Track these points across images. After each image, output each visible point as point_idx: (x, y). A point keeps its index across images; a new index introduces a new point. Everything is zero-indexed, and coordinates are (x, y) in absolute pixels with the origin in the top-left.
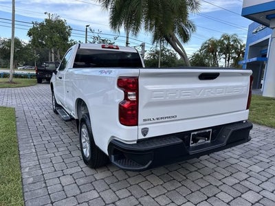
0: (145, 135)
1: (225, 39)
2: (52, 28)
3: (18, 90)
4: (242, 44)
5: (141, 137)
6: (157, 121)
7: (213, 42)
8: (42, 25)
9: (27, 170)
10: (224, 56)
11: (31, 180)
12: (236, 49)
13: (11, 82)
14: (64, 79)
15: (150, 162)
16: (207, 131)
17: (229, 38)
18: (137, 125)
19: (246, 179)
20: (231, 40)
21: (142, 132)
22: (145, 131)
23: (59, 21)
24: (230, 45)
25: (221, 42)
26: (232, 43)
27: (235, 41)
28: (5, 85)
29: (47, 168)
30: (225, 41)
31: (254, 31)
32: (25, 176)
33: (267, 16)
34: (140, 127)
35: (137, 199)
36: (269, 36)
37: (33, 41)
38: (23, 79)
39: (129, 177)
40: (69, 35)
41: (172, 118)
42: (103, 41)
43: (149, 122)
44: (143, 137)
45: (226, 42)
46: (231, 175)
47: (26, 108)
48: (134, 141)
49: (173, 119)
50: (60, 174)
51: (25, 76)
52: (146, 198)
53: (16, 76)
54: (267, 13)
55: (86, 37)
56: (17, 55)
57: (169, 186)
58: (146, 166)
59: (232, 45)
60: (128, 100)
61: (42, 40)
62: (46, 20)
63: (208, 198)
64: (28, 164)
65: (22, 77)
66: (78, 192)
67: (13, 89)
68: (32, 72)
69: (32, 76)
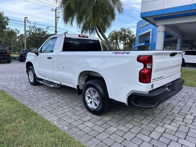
0: (152, 88)
1: (122, 31)
4: (133, 35)
5: (151, 89)
6: (157, 80)
10: (123, 42)
12: (129, 37)
15: (157, 102)
16: (170, 84)
17: (125, 30)
18: (150, 82)
20: (126, 31)
22: (152, 86)
24: (126, 35)
25: (121, 33)
26: (127, 34)
27: (129, 32)
31: (141, 26)
33: (154, 18)
36: (150, 30)
40: (7, 24)
45: (123, 33)
46: (173, 109)
48: (148, 92)
49: (162, 78)
54: (155, 17)
55: (25, 27)
58: (155, 105)
59: (127, 35)
60: (148, 69)
63: (172, 121)
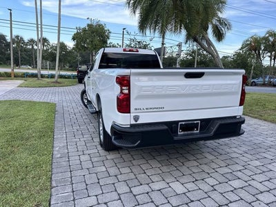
0: (136, 121)
1: (270, 35)
2: (93, 32)
3: (61, 89)
5: (133, 122)
6: (146, 110)
7: (256, 39)
8: (84, 30)
9: (57, 149)
10: (269, 54)
11: (59, 156)
13: (57, 82)
14: (91, 79)
15: (139, 142)
16: (195, 122)
18: (130, 113)
19: (240, 171)
21: (134, 119)
22: (136, 118)
23: (100, 25)
25: (266, 39)
28: (52, 85)
29: (72, 149)
30: (270, 38)
32: (55, 153)
34: (132, 115)
35: (135, 175)
37: (77, 45)
38: (67, 80)
39: (134, 159)
40: (108, 38)
41: (160, 109)
42: (139, 42)
43: (140, 111)
44: (135, 123)
45: (272, 39)
47: (65, 104)
48: (128, 125)
50: (81, 153)
51: (69, 77)
52: (143, 175)
53: (61, 77)
55: (123, 40)
56: (62, 58)
57: (165, 169)
58: (136, 145)
60: (123, 93)
61: (84, 43)
62: (88, 25)
63: (196, 180)
64: (59, 145)
65: (66, 78)
66: (91, 166)
67: (57, 88)
68: (74, 73)
69: (74, 77)
